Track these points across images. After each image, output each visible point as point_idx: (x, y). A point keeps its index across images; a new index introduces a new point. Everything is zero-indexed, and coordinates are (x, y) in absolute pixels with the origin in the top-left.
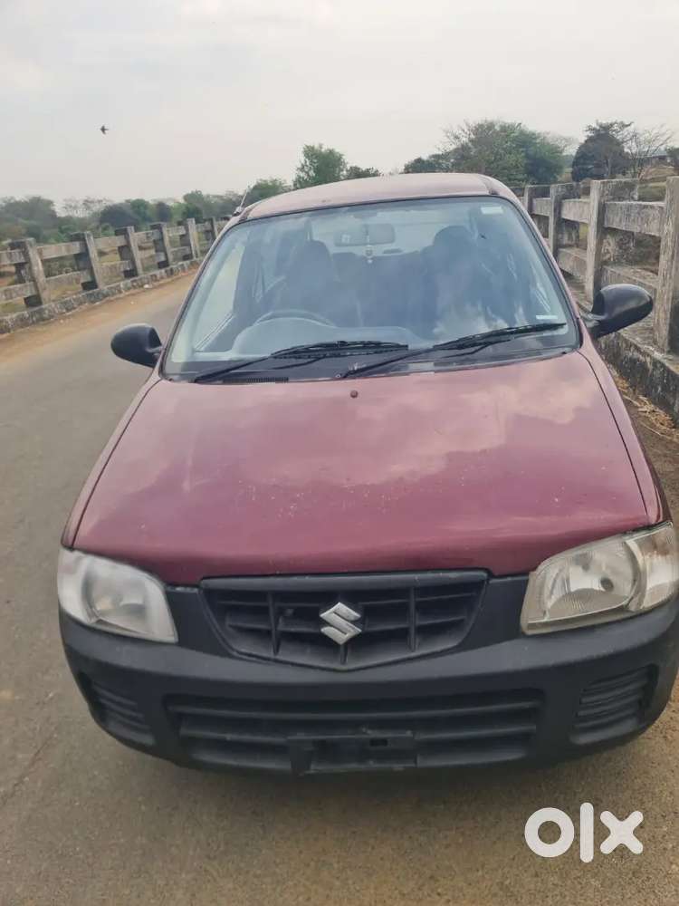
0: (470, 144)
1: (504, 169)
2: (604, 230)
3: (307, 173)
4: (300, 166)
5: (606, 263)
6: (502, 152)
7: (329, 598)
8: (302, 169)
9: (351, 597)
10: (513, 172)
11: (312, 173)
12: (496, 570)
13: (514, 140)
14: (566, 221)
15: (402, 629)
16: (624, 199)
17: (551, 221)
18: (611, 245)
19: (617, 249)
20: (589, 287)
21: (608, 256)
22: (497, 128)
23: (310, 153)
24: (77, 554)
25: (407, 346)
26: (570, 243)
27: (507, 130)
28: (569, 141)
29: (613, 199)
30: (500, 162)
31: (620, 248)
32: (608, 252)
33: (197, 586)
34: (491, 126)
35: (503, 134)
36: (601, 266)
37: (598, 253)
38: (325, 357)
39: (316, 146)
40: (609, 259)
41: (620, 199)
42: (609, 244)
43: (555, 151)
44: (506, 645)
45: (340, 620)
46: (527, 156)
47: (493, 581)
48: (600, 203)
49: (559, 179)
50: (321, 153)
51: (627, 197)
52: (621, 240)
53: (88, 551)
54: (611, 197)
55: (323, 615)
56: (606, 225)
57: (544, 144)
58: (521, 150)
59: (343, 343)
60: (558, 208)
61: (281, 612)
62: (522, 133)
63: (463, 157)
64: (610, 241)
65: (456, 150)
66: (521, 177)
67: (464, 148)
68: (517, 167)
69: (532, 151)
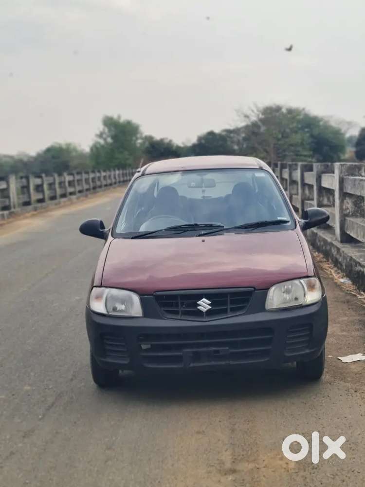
0: (259, 123)
1: (292, 145)
2: (344, 195)
3: (105, 140)
4: (98, 133)
5: (347, 215)
6: (288, 130)
7: (200, 297)
8: (101, 135)
9: (208, 297)
10: (300, 149)
11: (109, 140)
12: (257, 288)
13: (299, 121)
14: (325, 188)
15: (225, 309)
16: (356, 175)
17: (315, 188)
18: (349, 204)
19: (353, 207)
20: (338, 231)
21: (348, 211)
22: (284, 110)
23: (110, 123)
24: (102, 289)
25: (223, 227)
26: (329, 204)
27: (292, 113)
28: (350, 124)
29: (348, 175)
30: (287, 140)
31: (356, 206)
32: (348, 209)
33: (152, 295)
34: (278, 109)
35: (289, 116)
36: (344, 217)
37: (341, 209)
38: (188, 230)
39: (115, 117)
40: (349, 213)
41: (352, 175)
42: (348, 203)
43: (337, 133)
44: (260, 314)
45: (204, 305)
46: (312, 136)
47: (256, 291)
48: (340, 177)
49: (342, 157)
50: (119, 122)
51: (357, 174)
52: (355, 201)
53: (106, 287)
54: (347, 174)
55: (198, 303)
56: (345, 191)
57: (327, 127)
58: (306, 130)
59: (196, 225)
60: (319, 179)
61: (182, 304)
62: (306, 116)
63: (254, 133)
64: (349, 201)
65: (247, 127)
66: (306, 153)
67: (255, 125)
68: (302, 144)
69: (316, 132)
